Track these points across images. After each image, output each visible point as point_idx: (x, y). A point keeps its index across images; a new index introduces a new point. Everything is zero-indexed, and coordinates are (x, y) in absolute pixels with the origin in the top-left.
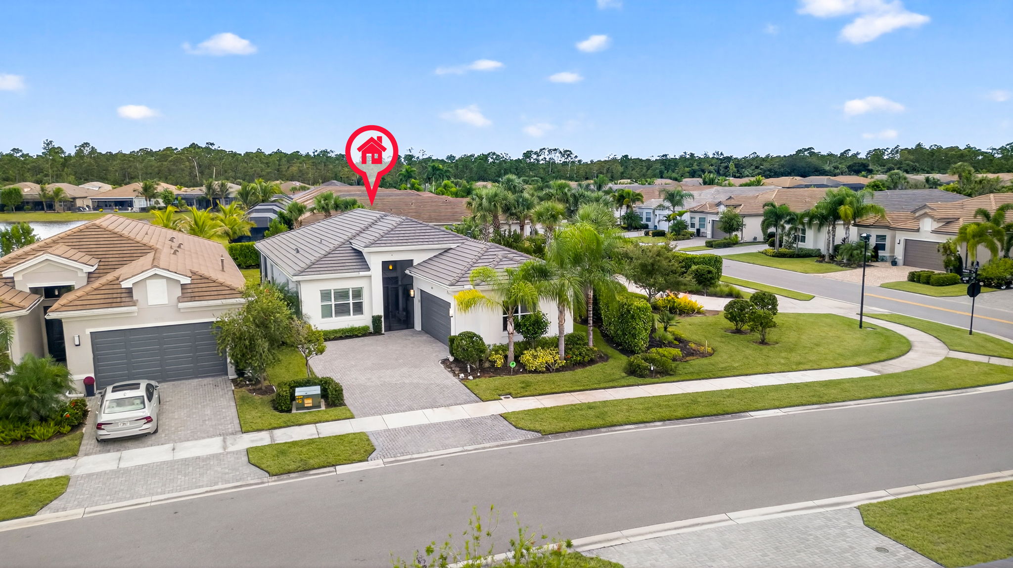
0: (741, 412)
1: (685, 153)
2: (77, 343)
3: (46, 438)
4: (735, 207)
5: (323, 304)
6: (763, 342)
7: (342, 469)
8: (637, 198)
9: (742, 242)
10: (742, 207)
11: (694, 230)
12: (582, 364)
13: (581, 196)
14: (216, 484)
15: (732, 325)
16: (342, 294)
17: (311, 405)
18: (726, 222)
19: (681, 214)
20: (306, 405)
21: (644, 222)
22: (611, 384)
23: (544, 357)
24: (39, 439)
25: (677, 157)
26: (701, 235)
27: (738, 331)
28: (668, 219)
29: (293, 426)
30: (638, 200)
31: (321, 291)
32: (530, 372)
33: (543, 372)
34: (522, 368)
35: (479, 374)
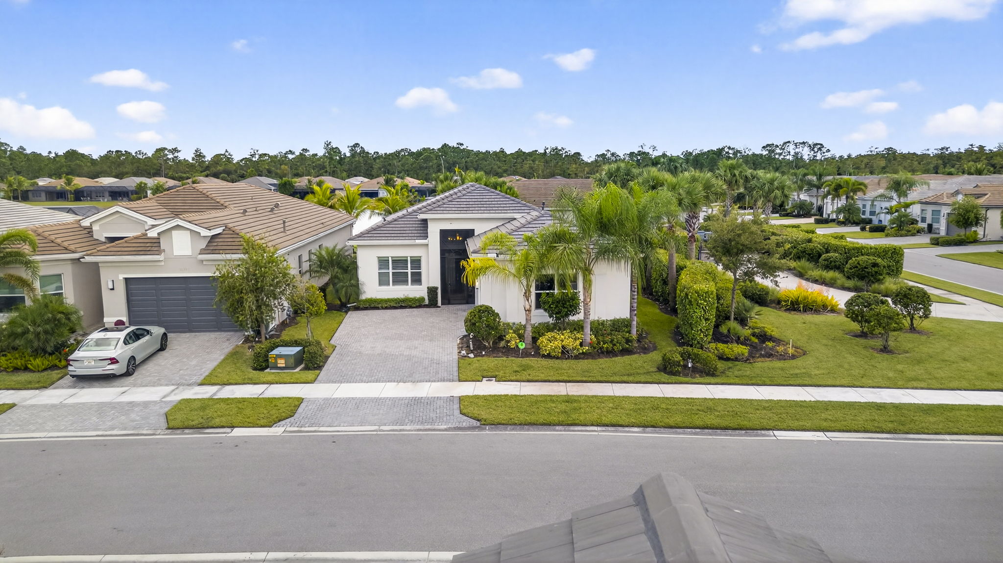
0: (763, 429)
1: (972, 145)
2: (112, 287)
3: (40, 369)
4: (979, 196)
5: (380, 271)
6: (885, 350)
7: (238, 432)
8: (859, 188)
9: (984, 240)
10: (986, 197)
11: (925, 225)
12: (610, 353)
13: (754, 178)
14: (113, 429)
15: (855, 326)
16: (399, 262)
17: (284, 365)
18: (960, 214)
19: (907, 206)
20: (279, 365)
21: (867, 216)
22: (625, 378)
23: (566, 339)
24: (34, 369)
25: (963, 151)
26: (933, 231)
27: (863, 335)
28: (890, 211)
29: (249, 384)
30: (860, 190)
31: (378, 258)
32: (544, 356)
33: (558, 358)
34: (535, 350)
35: (484, 353)
